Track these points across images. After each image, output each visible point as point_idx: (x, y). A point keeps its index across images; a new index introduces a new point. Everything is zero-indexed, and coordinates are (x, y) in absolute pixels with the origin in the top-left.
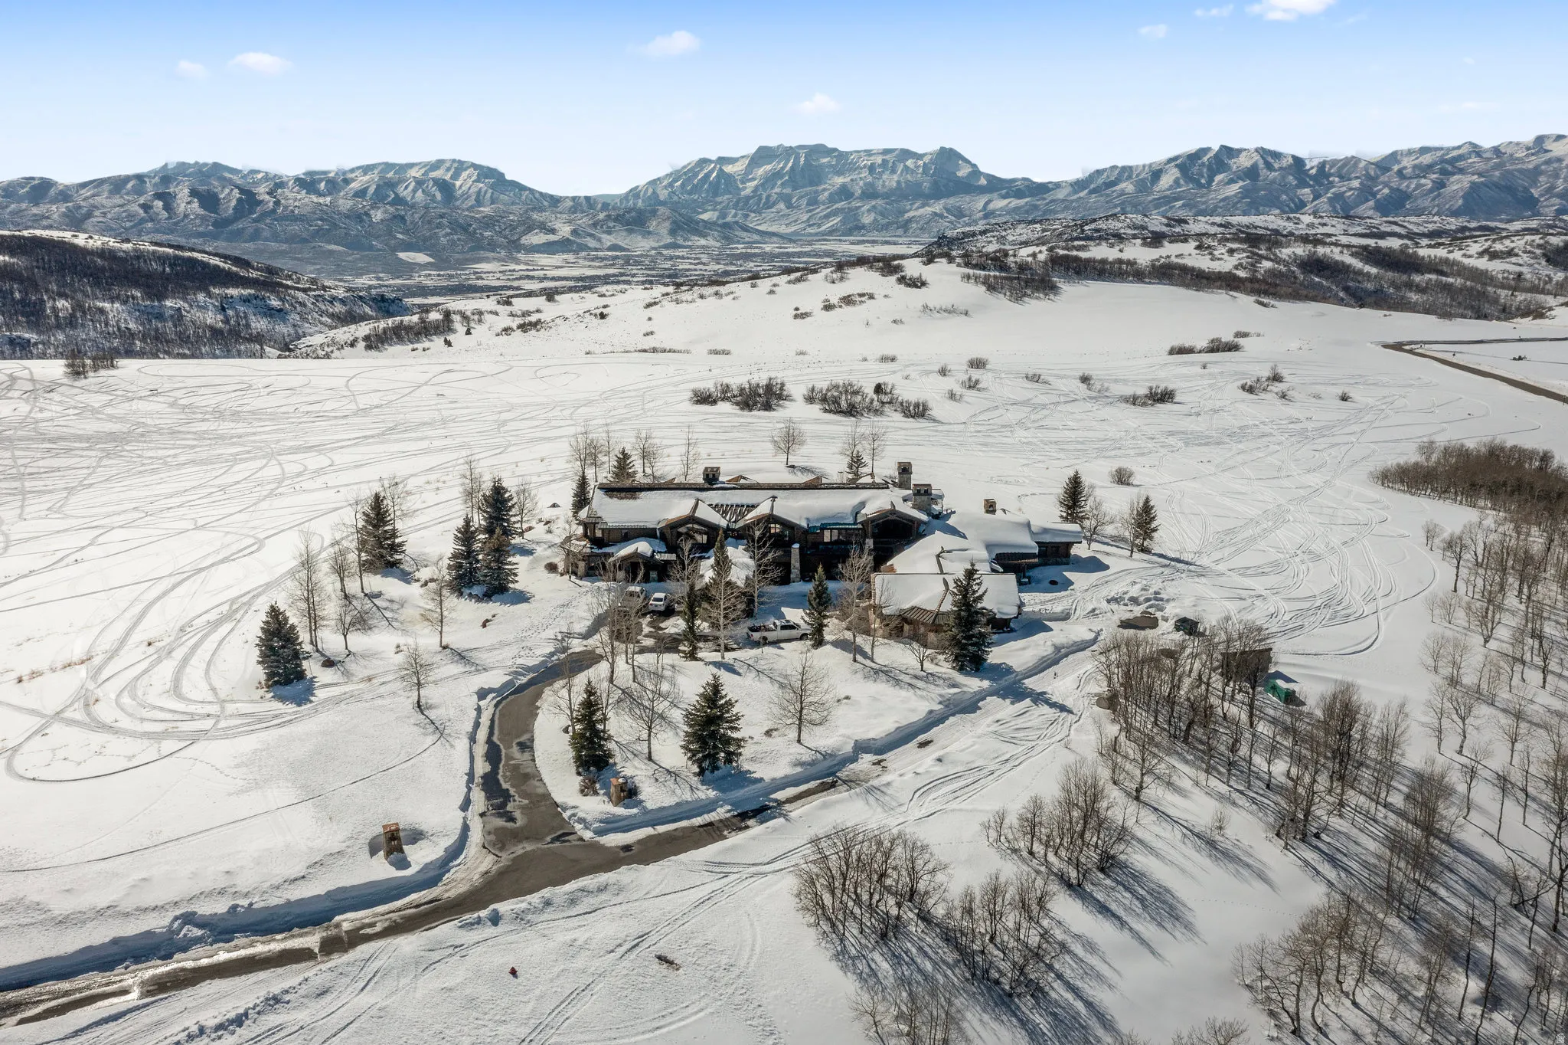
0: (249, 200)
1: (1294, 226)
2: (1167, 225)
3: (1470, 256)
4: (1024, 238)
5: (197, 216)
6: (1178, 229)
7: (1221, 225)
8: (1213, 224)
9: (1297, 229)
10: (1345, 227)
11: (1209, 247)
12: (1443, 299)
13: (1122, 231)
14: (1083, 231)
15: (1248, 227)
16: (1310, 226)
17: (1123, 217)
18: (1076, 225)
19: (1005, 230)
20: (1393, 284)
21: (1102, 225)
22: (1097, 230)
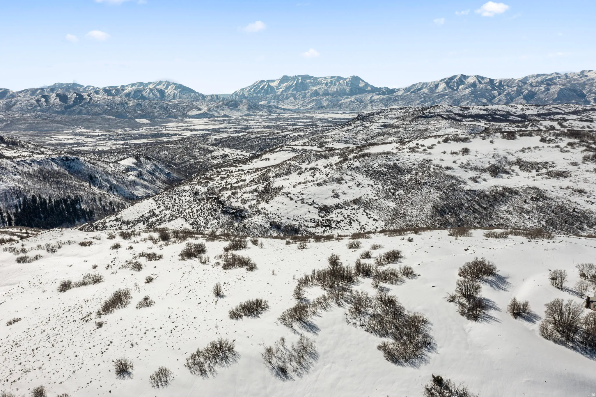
0: (80, 98)
1: (515, 110)
2: (461, 110)
4: (396, 116)
5: (58, 104)
6: (466, 112)
7: (484, 110)
8: (481, 109)
9: (517, 111)
10: (538, 110)
13: (441, 113)
14: (424, 113)
15: (496, 111)
16: (522, 109)
17: (441, 107)
18: (419, 110)
19: (387, 112)
21: (432, 110)
22: (430, 113)
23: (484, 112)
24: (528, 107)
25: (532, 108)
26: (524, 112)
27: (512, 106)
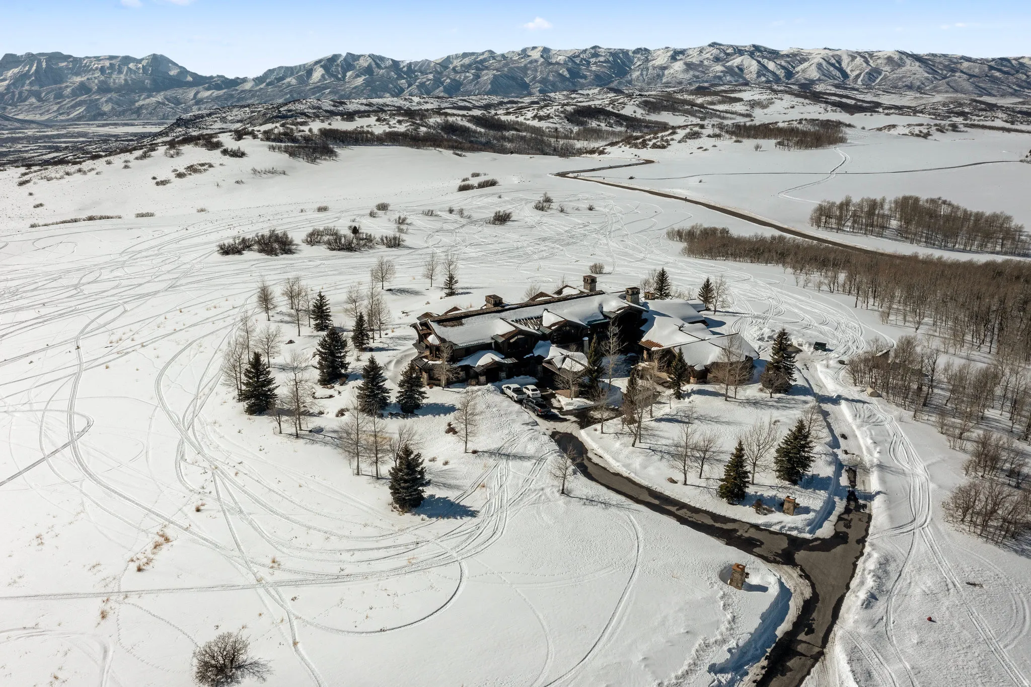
1: (409, 104)
2: (334, 106)
3: (528, 120)
6: (341, 108)
7: (366, 105)
8: (362, 104)
9: (412, 106)
10: (439, 104)
11: (385, 120)
12: (523, 145)
13: (306, 111)
14: (280, 112)
15: (383, 105)
16: (419, 103)
17: (304, 102)
18: (273, 107)
19: (225, 113)
20: (495, 138)
21: (291, 106)
22: (290, 111)
23: (367, 108)
24: (427, 100)
25: (432, 100)
26: (420, 107)
27: (405, 99)
